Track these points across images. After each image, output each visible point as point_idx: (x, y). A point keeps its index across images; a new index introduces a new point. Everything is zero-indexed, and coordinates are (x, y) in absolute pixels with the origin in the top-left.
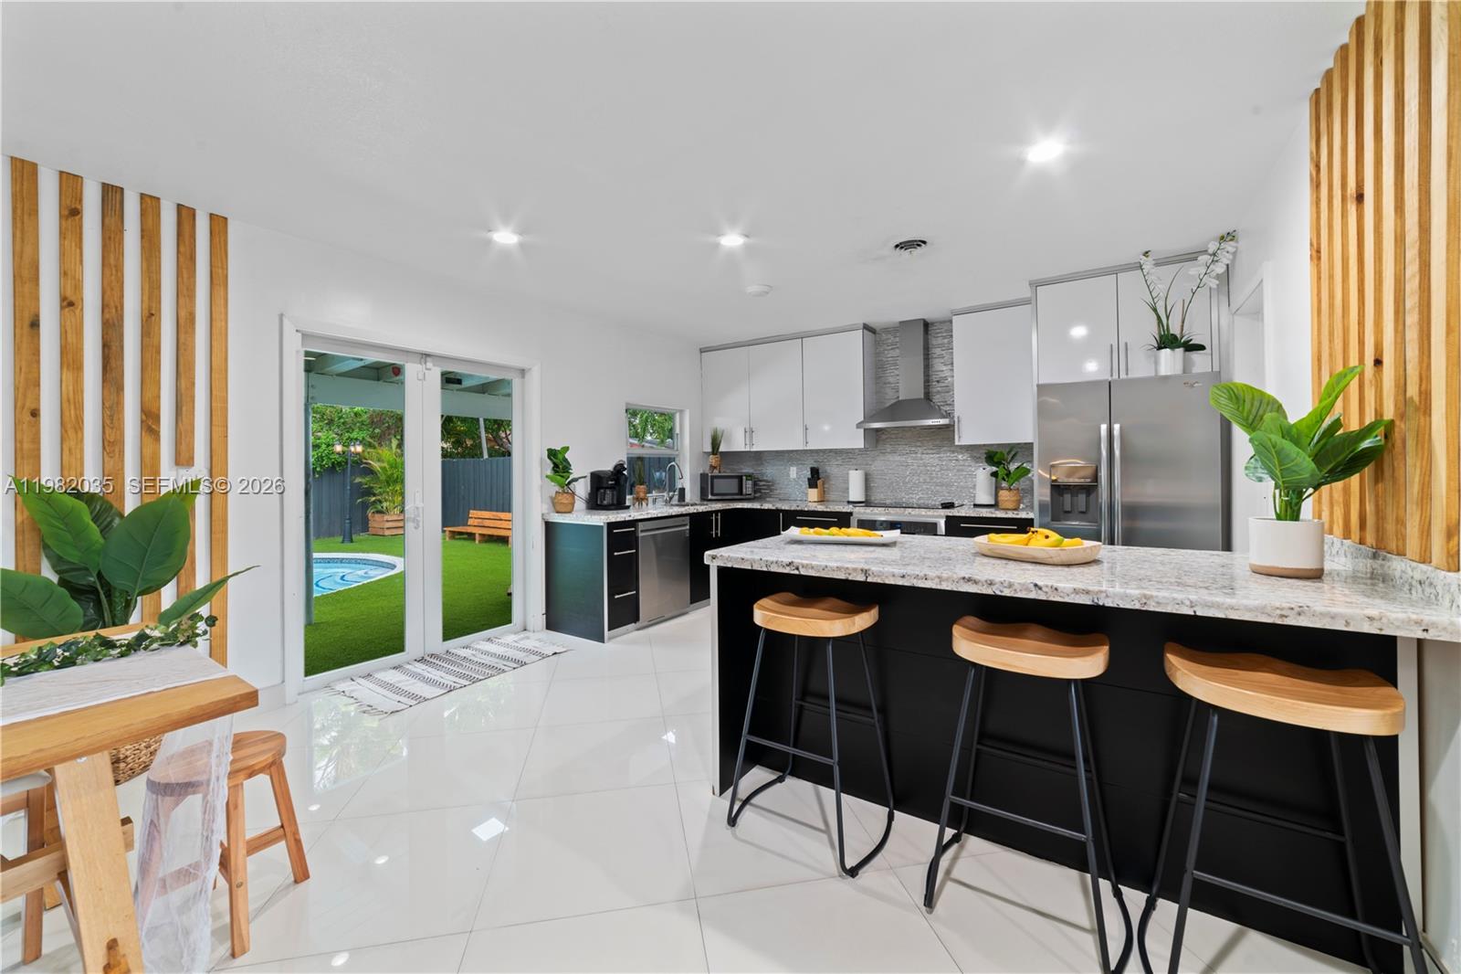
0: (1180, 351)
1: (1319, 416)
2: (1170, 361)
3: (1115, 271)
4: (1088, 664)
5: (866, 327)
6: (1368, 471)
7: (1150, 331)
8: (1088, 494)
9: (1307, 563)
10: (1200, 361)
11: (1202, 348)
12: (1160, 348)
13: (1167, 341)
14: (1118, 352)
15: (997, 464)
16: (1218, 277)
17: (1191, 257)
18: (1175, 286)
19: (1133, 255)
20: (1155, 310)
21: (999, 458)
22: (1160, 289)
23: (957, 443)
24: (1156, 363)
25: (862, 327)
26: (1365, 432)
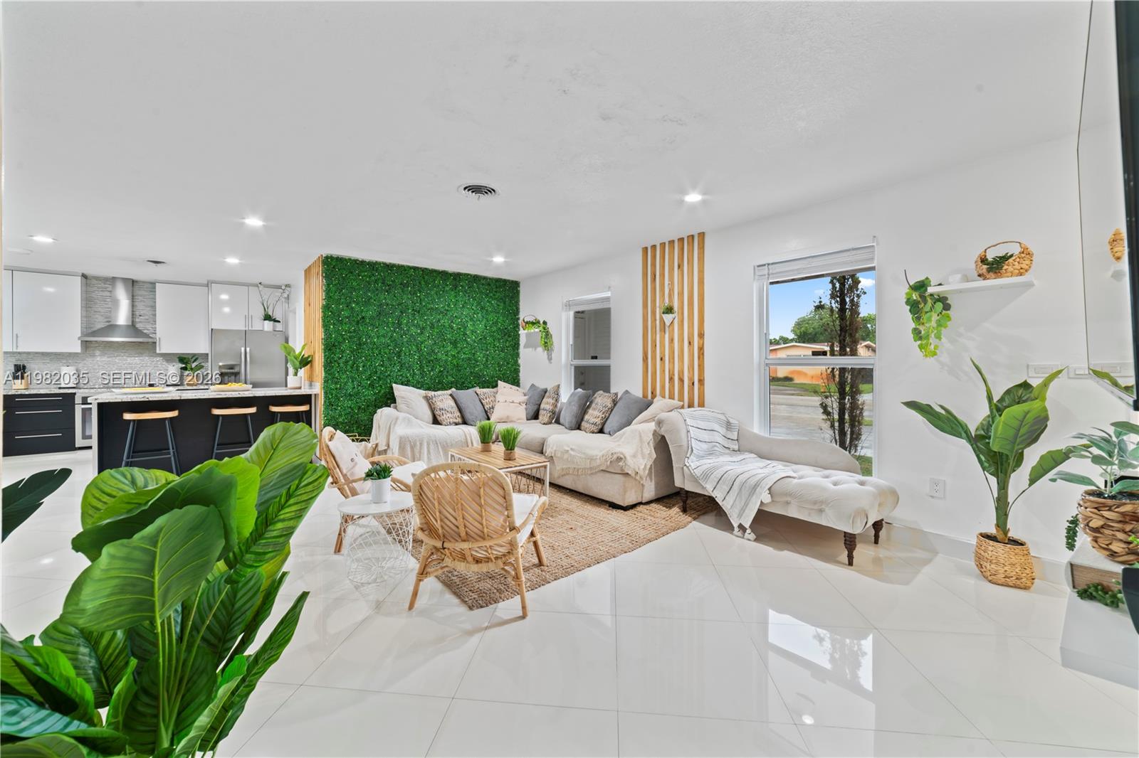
0: (272, 322)
1: (301, 353)
2: (268, 326)
3: (248, 285)
4: (253, 410)
5: (84, 276)
6: (309, 365)
7: (261, 313)
8: (235, 376)
9: (298, 386)
10: (279, 327)
11: (279, 322)
12: (265, 320)
13: (268, 318)
14: (248, 318)
15: (186, 363)
16: (285, 298)
17: (279, 287)
18: (271, 297)
19: (257, 281)
20: (263, 305)
21: (186, 361)
22: (265, 297)
23: (158, 352)
24: (263, 325)
25: (81, 274)
26: (309, 357)
